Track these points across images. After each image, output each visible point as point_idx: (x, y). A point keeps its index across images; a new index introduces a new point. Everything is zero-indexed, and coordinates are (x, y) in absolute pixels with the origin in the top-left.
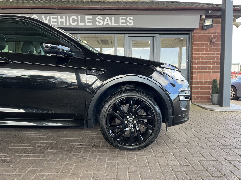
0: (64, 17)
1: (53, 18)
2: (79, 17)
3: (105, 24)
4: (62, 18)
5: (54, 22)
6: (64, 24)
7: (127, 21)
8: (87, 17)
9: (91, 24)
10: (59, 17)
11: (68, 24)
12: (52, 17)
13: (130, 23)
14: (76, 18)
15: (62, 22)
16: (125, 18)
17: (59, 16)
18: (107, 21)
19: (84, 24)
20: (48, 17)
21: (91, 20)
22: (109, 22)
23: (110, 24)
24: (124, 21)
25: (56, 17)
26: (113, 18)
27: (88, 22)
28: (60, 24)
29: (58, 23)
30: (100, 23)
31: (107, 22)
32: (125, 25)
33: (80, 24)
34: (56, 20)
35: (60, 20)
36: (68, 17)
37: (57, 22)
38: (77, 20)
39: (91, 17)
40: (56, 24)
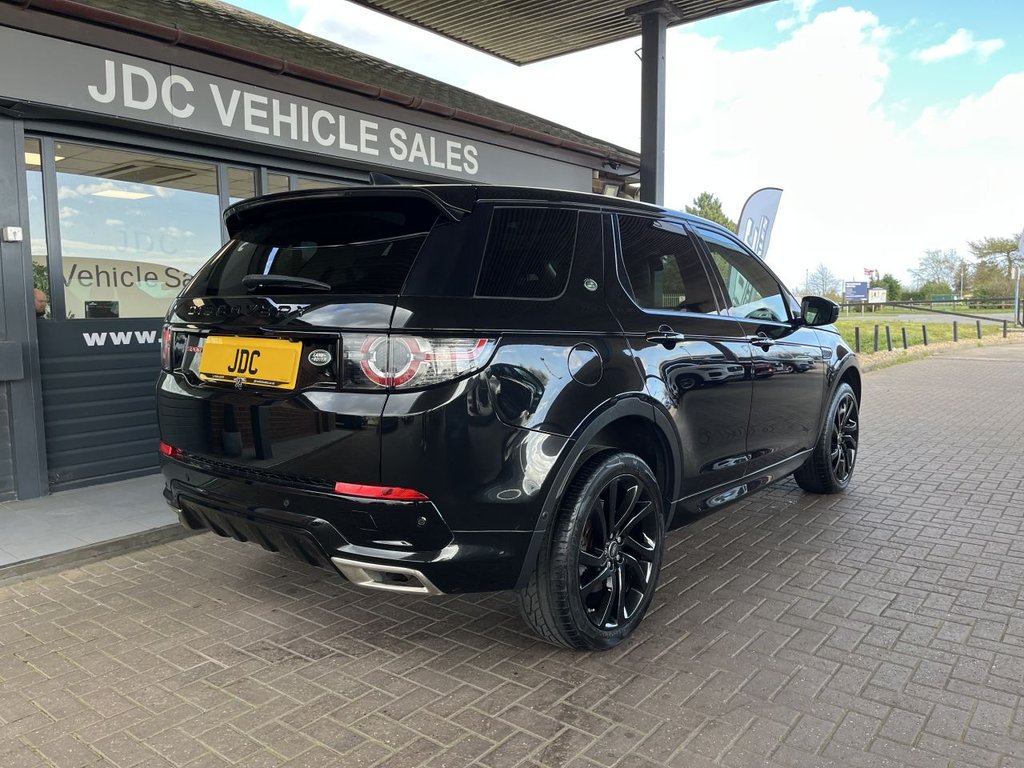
0: (293, 107)
1: (255, 105)
2: (342, 119)
3: (411, 159)
4: (285, 111)
5: (256, 120)
6: (294, 136)
7: (463, 159)
8: (364, 124)
9: (376, 152)
10: (276, 103)
11: (306, 138)
12: (249, 97)
13: (471, 166)
14: (332, 121)
15: (285, 127)
16: (459, 146)
17: (274, 100)
18: (419, 149)
19: (354, 148)
20: (236, 94)
21: (374, 138)
22: (423, 154)
23: (426, 163)
24: (459, 156)
25: (264, 100)
26: (433, 139)
27: (369, 144)
28: (277, 132)
29: (271, 130)
30: (399, 151)
31: (419, 154)
32: (459, 169)
33: (343, 145)
34: (263, 114)
35: (278, 118)
36: (305, 110)
37: (268, 122)
38: (335, 129)
39: (375, 126)
40: (265, 130)
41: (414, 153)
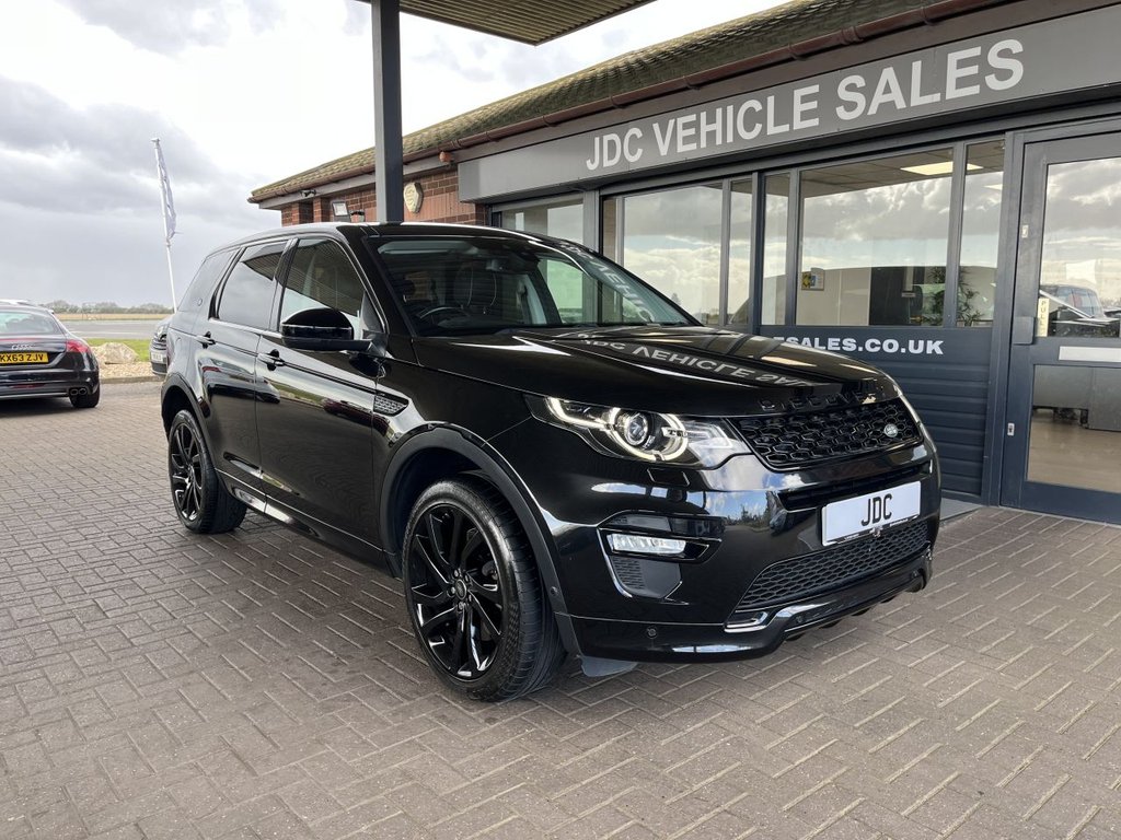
0: (719, 111)
1: (685, 126)
2: (771, 100)
3: (873, 110)
4: (711, 120)
5: (686, 140)
6: (719, 141)
7: (986, 69)
8: (798, 94)
9: (815, 122)
10: (703, 116)
11: (730, 139)
12: (682, 120)
13: (1005, 74)
14: (757, 106)
15: (711, 135)
16: (976, 51)
17: (701, 114)
18: (887, 90)
19: (786, 128)
20: (671, 124)
21: (814, 104)
22: (896, 95)
23: (901, 104)
24: (974, 70)
25: (692, 118)
26: (917, 66)
27: (805, 115)
28: (703, 144)
29: (699, 144)
30: (851, 106)
31: (887, 98)
32: (975, 90)
33: (772, 129)
34: (693, 131)
35: (704, 129)
36: (730, 109)
37: (697, 137)
38: (763, 116)
39: (815, 89)
40: (693, 146)
41: (879, 98)
